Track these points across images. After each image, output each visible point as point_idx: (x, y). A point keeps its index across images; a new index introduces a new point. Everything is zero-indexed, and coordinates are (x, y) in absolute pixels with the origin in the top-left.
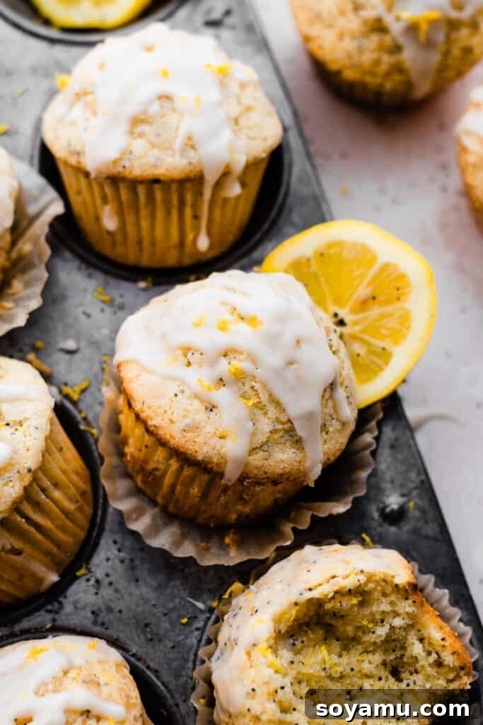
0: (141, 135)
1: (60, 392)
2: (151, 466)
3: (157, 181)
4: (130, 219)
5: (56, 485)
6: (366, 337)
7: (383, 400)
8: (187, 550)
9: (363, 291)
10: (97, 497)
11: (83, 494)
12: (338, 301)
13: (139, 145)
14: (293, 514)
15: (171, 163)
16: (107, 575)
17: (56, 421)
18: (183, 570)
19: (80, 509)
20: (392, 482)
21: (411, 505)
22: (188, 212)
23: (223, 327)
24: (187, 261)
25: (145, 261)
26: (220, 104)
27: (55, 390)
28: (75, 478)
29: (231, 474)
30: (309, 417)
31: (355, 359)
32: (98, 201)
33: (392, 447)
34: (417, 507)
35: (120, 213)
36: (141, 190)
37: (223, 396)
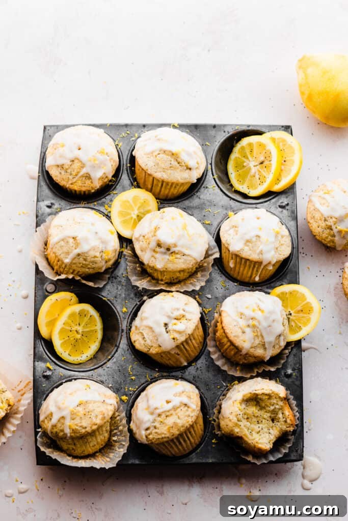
0: (248, 246)
1: (202, 309)
2: (222, 341)
3: (248, 260)
4: (238, 266)
5: (194, 339)
6: (296, 321)
7: (296, 341)
8: (225, 368)
9: (299, 308)
10: (204, 344)
11: (201, 342)
12: (292, 308)
13: (246, 248)
14: (258, 367)
15: (254, 257)
16: (201, 367)
17: (200, 322)
18: (222, 373)
19: (199, 347)
20: (291, 365)
21: (294, 374)
22: (255, 269)
23: (254, 311)
24: (251, 281)
25: (239, 278)
26: (274, 243)
27: (201, 308)
28: (200, 338)
29: (244, 352)
30: (270, 343)
31: (290, 327)
32: (230, 258)
33: (294, 355)
34: (296, 375)
35: (236, 263)
36: (243, 261)
37: (248, 330)
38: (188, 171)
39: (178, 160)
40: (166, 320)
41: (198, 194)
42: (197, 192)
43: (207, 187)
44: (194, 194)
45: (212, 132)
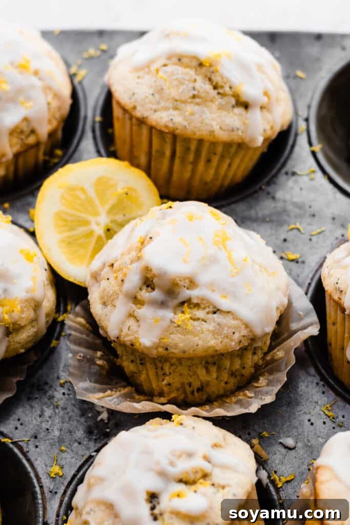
38: (239, 110)
39: (213, 78)
40: (152, 483)
41: (270, 189)
42: (268, 184)
43: (294, 174)
44: (261, 189)
45: (313, 50)
